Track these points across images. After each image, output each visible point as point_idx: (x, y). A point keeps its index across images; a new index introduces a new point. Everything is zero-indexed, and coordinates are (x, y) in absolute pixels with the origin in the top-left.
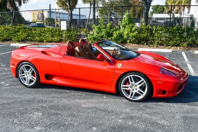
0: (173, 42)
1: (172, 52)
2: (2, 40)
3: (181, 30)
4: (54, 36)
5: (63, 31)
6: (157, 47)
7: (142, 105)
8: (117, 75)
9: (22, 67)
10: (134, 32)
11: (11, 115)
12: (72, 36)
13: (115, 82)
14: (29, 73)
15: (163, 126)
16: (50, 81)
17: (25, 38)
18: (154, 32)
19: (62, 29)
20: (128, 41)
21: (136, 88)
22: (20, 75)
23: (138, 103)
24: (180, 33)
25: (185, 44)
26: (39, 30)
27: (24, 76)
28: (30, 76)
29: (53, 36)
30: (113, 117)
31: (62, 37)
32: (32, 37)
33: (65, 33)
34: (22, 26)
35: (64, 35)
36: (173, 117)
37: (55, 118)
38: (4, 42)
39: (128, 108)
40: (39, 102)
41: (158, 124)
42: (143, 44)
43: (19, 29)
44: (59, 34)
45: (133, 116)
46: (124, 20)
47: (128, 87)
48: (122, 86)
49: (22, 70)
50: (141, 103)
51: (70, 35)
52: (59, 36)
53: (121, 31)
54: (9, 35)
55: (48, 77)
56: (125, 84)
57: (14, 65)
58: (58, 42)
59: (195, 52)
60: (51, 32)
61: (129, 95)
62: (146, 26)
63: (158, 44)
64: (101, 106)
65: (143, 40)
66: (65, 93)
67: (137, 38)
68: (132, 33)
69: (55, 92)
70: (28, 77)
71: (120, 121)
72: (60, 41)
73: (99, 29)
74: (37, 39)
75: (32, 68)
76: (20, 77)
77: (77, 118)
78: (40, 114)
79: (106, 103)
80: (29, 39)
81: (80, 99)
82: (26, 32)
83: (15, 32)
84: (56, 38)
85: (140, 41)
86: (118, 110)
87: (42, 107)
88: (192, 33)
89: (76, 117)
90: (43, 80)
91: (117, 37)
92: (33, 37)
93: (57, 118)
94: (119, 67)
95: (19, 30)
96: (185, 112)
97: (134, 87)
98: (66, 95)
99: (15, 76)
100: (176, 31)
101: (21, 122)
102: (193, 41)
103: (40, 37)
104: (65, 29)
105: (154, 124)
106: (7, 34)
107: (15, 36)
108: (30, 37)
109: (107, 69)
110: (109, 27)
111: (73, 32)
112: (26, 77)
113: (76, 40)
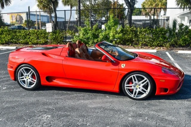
0: (156, 43)
1: (157, 52)
3: (164, 31)
4: (40, 38)
5: (49, 33)
6: (142, 47)
7: (146, 103)
8: (121, 75)
9: (21, 69)
10: (119, 33)
11: (20, 118)
12: (57, 38)
13: (119, 81)
14: (29, 76)
15: (171, 122)
16: (51, 83)
17: (9, 40)
18: (138, 33)
19: (47, 31)
20: (114, 42)
21: (140, 86)
22: (18, 78)
23: (141, 101)
24: (163, 34)
25: (168, 45)
26: (24, 32)
27: (23, 78)
28: (29, 79)
29: (38, 38)
30: (122, 116)
31: (48, 39)
32: (16, 39)
33: (51, 35)
35: (49, 37)
36: (178, 113)
37: (66, 119)
39: (133, 106)
40: (45, 104)
41: (166, 120)
42: (128, 45)
44: (44, 36)
45: (141, 114)
46: (110, 22)
47: (131, 87)
48: (125, 85)
49: (21, 72)
50: (144, 101)
51: (55, 37)
52: (44, 38)
53: (107, 32)
55: (49, 79)
56: (128, 83)
57: (13, 67)
58: (43, 44)
59: (178, 51)
60: (37, 34)
61: (132, 94)
62: (131, 28)
63: (142, 44)
64: (108, 105)
65: (128, 41)
66: (67, 94)
67: (123, 39)
68: (117, 35)
69: (57, 94)
70: (27, 80)
71: (130, 119)
72: (46, 43)
73: (86, 31)
74: (21, 42)
75: (32, 70)
76: (19, 80)
77: (88, 119)
78: (49, 116)
79: (111, 102)
80: (14, 41)
81: (84, 99)
82: (10, 34)
84: (42, 40)
85: (125, 42)
86: (125, 108)
87: (49, 109)
88: (174, 34)
89: (87, 117)
90: (44, 82)
91: (103, 38)
92: (18, 40)
93: (68, 120)
94: (123, 67)
95: (3, 32)
96: (187, 108)
97: (137, 87)
98: (69, 97)
99: (13, 78)
100: (159, 32)
101: (32, 125)
102: (175, 41)
103: (24, 39)
104: (51, 31)
105: (162, 120)
108: (15, 39)
109: (112, 69)
110: (95, 29)
111: (59, 34)
112: (25, 79)
113: (61, 42)
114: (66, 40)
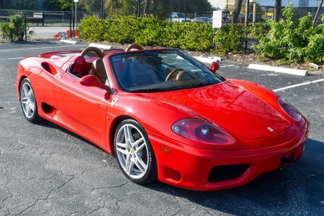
2: (119, 40)
5: (216, 29)
8: (109, 119)
9: (23, 85)
12: (230, 40)
14: (29, 98)
16: (46, 115)
17: (152, 39)
19: (213, 27)
22: (22, 99)
34: (151, 17)
35: (215, 39)
38: (123, 45)
43: (146, 23)
44: (207, 36)
51: (226, 38)
54: (130, 33)
58: (205, 51)
75: (31, 88)
76: (22, 102)
83: (140, 28)
94: (112, 104)
97: (132, 151)
103: (176, 39)
104: (219, 26)
106: (128, 31)
107: (139, 35)
110: (303, 25)
111: (234, 32)
112: (27, 102)
113: (236, 49)
114: (246, 46)
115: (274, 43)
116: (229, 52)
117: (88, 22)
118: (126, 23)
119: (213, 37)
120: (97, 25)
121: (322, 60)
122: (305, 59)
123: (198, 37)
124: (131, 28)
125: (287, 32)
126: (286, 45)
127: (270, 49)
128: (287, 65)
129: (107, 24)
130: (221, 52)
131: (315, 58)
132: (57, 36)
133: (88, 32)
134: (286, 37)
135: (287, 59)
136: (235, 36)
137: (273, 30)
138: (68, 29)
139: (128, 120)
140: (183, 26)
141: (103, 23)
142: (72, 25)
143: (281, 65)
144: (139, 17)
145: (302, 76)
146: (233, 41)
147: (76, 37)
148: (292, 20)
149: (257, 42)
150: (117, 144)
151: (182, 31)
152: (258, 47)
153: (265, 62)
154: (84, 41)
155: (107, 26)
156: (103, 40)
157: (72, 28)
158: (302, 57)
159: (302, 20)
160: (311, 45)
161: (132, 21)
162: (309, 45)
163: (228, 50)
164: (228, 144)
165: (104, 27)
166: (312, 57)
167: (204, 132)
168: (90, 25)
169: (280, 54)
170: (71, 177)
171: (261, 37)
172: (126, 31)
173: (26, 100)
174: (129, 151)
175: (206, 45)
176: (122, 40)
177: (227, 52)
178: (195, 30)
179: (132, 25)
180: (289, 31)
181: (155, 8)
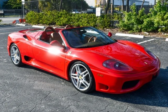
5: (98, 17)
8: (67, 62)
9: (12, 47)
12: (105, 22)
17: (65, 22)
19: (96, 16)
20: (160, 30)
21: (82, 78)
22: (11, 55)
26: (77, 15)
33: (99, 19)
34: (64, 11)
43: (61, 14)
44: (93, 20)
49: (12, 50)
51: (103, 21)
52: (93, 22)
57: (8, 45)
60: (87, 18)
70: (16, 57)
75: (17, 49)
82: (66, 17)
83: (59, 17)
90: (23, 60)
103: (78, 22)
104: (99, 15)
106: (53, 19)
107: (58, 21)
109: (61, 56)
110: (140, 14)
111: (107, 18)
112: (14, 56)
113: (108, 26)
114: (113, 25)
115: (127, 23)
116: (105, 28)
117: (31, 14)
118: (51, 14)
119: (96, 21)
120: (35, 16)
121: (150, 30)
122: (142, 30)
123: (89, 21)
124: (54, 17)
125: (133, 17)
126: (133, 24)
127: (125, 26)
128: (134, 33)
129: (41, 15)
130: (101, 28)
131: (147, 29)
132: (14, 22)
133: (31, 20)
134: (133, 20)
135: (133, 30)
136: (107, 20)
137: (126, 16)
138: (20, 18)
139: (78, 62)
140: (81, 16)
141: (39, 15)
142: (22, 16)
143: (131, 33)
144: (58, 11)
145: (142, 38)
146: (106, 22)
147: (24, 22)
148: (135, 12)
149: (118, 23)
150: (72, 74)
151: (80, 18)
152: (119, 25)
153: (123, 32)
154: (29, 24)
155: (41, 16)
156: (39, 23)
157: (22, 18)
158: (141, 29)
159: (140, 11)
160: (145, 24)
161: (54, 14)
162: (144, 23)
163: (104, 27)
164: (130, 71)
165: (40, 17)
166: (145, 29)
167: (117, 66)
168: (32, 16)
169: (130, 28)
170: (49, 92)
171: (120, 20)
172: (51, 18)
173: (14, 55)
174: (79, 77)
175: (93, 25)
176: (49, 23)
177: (104, 28)
178: (87, 17)
179: (54, 16)
180: (134, 17)
181: (64, 7)
